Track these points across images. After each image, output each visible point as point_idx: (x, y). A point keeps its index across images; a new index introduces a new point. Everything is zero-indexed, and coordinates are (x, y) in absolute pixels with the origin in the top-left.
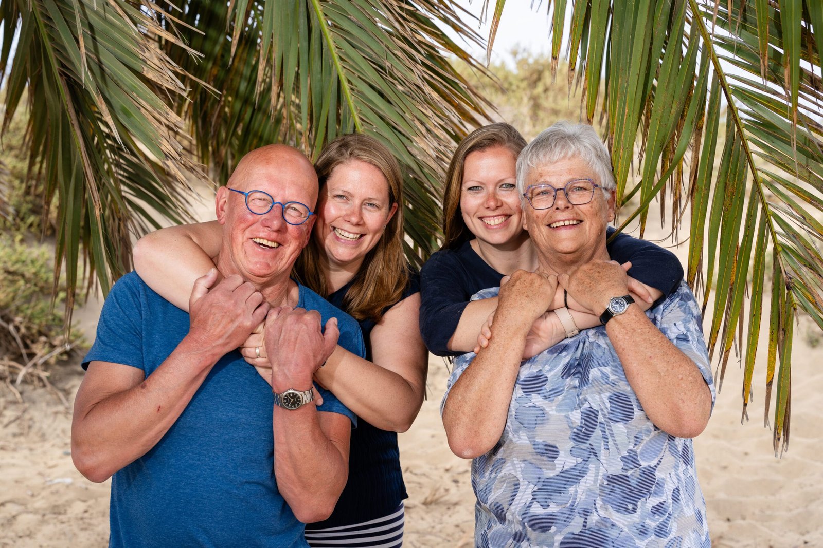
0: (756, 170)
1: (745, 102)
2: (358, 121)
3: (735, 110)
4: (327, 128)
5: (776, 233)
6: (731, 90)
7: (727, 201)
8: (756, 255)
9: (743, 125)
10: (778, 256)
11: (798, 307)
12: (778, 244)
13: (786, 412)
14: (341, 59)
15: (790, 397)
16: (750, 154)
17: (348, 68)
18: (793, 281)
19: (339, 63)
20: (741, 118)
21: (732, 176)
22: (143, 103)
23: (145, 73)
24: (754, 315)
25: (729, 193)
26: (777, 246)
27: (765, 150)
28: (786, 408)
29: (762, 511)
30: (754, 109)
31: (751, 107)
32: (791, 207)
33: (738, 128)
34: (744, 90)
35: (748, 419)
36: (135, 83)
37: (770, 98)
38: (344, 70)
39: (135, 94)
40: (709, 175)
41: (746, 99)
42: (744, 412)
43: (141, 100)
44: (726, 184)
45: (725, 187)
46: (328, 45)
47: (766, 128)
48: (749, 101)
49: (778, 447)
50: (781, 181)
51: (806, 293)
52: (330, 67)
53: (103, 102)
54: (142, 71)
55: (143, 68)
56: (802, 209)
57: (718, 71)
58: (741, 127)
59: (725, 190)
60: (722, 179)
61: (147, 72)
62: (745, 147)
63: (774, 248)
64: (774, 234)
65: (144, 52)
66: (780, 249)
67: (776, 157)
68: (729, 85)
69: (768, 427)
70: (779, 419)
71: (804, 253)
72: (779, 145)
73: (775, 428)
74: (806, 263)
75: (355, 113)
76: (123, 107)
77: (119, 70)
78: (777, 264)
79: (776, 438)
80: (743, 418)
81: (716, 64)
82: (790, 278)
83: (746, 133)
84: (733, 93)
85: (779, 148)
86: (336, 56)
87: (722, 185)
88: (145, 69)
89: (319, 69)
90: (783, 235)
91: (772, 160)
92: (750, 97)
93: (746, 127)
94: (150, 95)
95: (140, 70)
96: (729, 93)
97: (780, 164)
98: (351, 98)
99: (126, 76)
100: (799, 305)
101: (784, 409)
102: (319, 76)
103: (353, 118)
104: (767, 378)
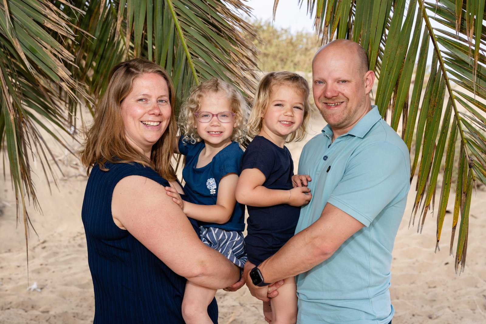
0: (452, 90)
1: (446, 47)
2: (189, 56)
3: (439, 51)
4: (166, 61)
5: (463, 131)
6: (436, 38)
7: (430, 111)
8: (449, 145)
9: (444, 61)
10: (464, 146)
11: (476, 179)
12: (464, 138)
13: (464, 246)
14: (178, 15)
15: (467, 237)
16: (448, 80)
17: (182, 20)
18: (473, 162)
19: (176, 17)
20: (442, 57)
21: (435, 94)
22: (45, 44)
23: (45, 24)
24: (446, 184)
25: (432, 106)
26: (464, 140)
27: (458, 78)
28: (465, 243)
29: (408, 293)
30: (452, 51)
31: (450, 49)
32: (474, 115)
33: (441, 63)
34: (445, 39)
35: (439, 250)
36: (39, 30)
37: (462, 44)
38: (179, 22)
39: (39, 38)
40: (419, 94)
41: (446, 45)
42: (437, 246)
43: (43, 42)
44: (430, 100)
45: (430, 102)
46: (169, 6)
47: (457, 63)
48: (448, 46)
49: (458, 268)
50: (467, 98)
51: (482, 170)
52: (170, 21)
53: (18, 43)
54: (43, 22)
55: (44, 21)
56: (481, 116)
57: (428, 26)
58: (442, 62)
59: (429, 103)
60: (428, 96)
61: (47, 24)
62: (444, 75)
63: (461, 141)
64: (462, 132)
65: (46, 10)
66: (465, 141)
67: (465, 82)
68: (435, 35)
69: (452, 255)
70: (460, 250)
71: (482, 144)
72: (467, 74)
73: (457, 256)
74: (483, 151)
75: (187, 50)
76: (31, 46)
77: (28, 22)
78: (463, 151)
79: (457, 262)
80: (436, 249)
81: (427, 22)
82: (472, 160)
83: (446, 66)
84: (438, 41)
85: (467, 76)
86: (174, 13)
87: (427, 100)
88: (46, 21)
89: (161, 22)
90: (468, 133)
91: (462, 84)
92: (449, 43)
93: (446, 62)
94: (50, 39)
95: (42, 22)
96: (435, 40)
97: (467, 86)
98: (184, 40)
99: (33, 26)
100: (477, 178)
101: (463, 244)
102: (161, 27)
103: (186, 53)
104: (453, 225)
